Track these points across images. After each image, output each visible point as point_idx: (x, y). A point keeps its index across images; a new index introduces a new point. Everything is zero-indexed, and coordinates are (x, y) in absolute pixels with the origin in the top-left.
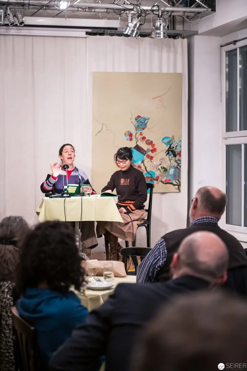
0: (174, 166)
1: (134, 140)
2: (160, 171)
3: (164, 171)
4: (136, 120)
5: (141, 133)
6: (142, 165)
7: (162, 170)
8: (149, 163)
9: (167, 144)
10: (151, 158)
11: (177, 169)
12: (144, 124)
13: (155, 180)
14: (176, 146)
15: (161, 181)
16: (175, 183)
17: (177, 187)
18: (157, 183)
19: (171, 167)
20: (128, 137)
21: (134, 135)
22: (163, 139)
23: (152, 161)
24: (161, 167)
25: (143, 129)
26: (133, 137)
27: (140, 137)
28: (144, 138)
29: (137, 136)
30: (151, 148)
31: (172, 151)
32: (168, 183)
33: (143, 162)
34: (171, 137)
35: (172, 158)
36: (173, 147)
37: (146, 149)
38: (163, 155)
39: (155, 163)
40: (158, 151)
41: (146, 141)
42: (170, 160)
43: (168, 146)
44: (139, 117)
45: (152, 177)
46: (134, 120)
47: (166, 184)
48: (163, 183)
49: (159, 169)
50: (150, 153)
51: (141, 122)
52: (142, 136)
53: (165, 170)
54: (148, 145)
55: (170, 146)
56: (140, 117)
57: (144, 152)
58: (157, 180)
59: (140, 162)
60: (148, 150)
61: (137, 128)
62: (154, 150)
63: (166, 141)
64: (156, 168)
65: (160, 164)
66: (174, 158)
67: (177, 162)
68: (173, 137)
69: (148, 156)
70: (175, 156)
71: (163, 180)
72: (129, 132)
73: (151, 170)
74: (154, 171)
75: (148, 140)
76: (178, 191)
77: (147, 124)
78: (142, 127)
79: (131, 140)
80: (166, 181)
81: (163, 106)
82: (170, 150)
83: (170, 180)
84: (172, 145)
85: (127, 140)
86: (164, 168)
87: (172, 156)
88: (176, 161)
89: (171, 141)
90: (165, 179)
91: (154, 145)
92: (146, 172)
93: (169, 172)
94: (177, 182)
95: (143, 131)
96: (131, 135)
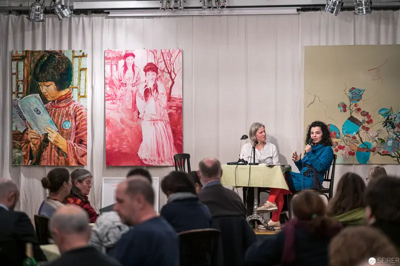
0: (392, 138)
1: (348, 111)
2: (377, 142)
3: (381, 142)
4: (350, 92)
5: (356, 104)
6: (357, 136)
7: (380, 142)
8: (365, 134)
9: (384, 115)
10: (367, 129)
11: (396, 141)
12: (359, 96)
13: (371, 151)
14: (395, 118)
15: (378, 153)
16: (394, 155)
17: (396, 159)
18: (374, 155)
19: (390, 138)
20: (342, 108)
21: (348, 106)
22: (381, 110)
23: (368, 132)
24: (378, 139)
25: (358, 101)
26: (347, 108)
27: (355, 108)
28: (359, 110)
29: (351, 108)
30: (367, 120)
31: (390, 123)
32: (386, 155)
33: (358, 133)
34: (389, 109)
35: (390, 129)
36: (391, 119)
37: (361, 120)
38: (380, 126)
39: (371, 134)
40: (374, 122)
41: (361, 113)
42: (388, 132)
43: (386, 118)
44: (353, 88)
45: (368, 148)
46: (347, 91)
47: (383, 155)
48: (381, 155)
49: (376, 141)
50: (366, 125)
51: (356, 93)
52: (357, 108)
53: (383, 141)
54: (363, 117)
55: (388, 118)
56: (355, 88)
57: (360, 124)
58: (374, 151)
59: (355, 133)
60: (364, 121)
61: (351, 99)
62: (370, 122)
63: (383, 112)
64: (373, 139)
65: (377, 136)
66: (392, 130)
67: (396, 134)
68: (391, 108)
69: (364, 128)
70: (393, 127)
71: (381, 152)
72: (342, 103)
73: (367, 141)
74: (371, 142)
75: (364, 111)
76: (397, 163)
77: (363, 96)
78: (358, 98)
79: (345, 111)
80: (383, 152)
81: (380, 77)
82: (388, 122)
83: (388, 152)
84: (390, 117)
85: (341, 111)
86: (381, 139)
87: (390, 127)
88: (394, 133)
89: (389, 112)
90: (383, 150)
91: (370, 116)
92: (362, 143)
93: (387, 144)
94: (396, 153)
95: (358, 103)
96: (345, 106)
